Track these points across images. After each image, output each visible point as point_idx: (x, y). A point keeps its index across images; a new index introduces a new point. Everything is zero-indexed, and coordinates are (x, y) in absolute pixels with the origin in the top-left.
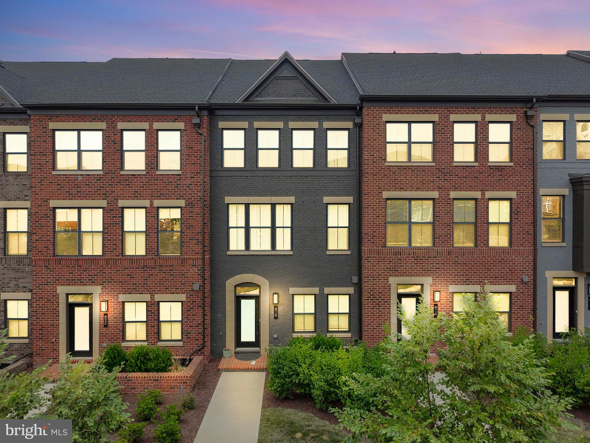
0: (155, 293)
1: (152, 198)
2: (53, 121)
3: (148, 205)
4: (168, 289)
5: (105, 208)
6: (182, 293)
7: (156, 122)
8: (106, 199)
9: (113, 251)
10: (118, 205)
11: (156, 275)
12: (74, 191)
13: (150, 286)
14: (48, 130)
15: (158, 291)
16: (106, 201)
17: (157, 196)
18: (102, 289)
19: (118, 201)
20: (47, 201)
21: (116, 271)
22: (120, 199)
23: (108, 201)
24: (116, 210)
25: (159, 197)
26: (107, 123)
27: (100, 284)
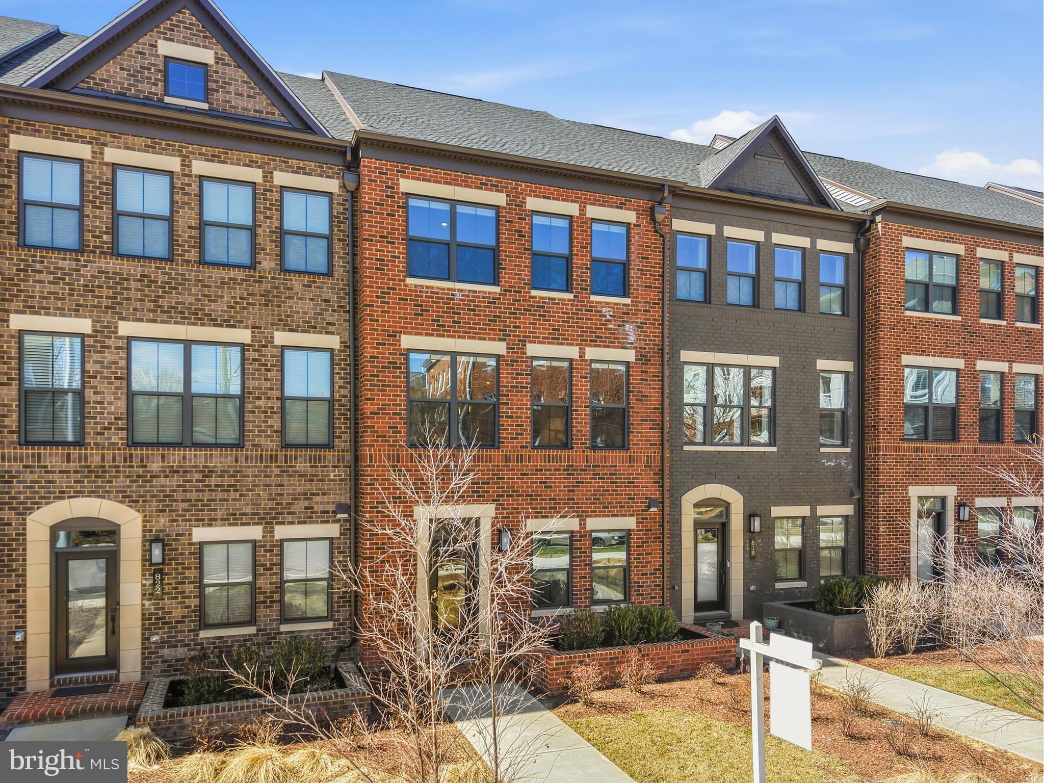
0: (586, 516)
1: (583, 343)
3: (576, 356)
4: (608, 507)
5: (503, 356)
6: (630, 515)
7: (591, 204)
8: (505, 340)
9: (517, 438)
10: (525, 353)
11: (588, 483)
12: (447, 321)
13: (578, 503)
14: (398, 193)
15: (592, 512)
16: (504, 343)
17: (591, 341)
18: (496, 509)
19: (525, 345)
20: (395, 336)
21: (522, 474)
22: (530, 342)
23: (508, 344)
24: (522, 361)
25: (594, 343)
26: (508, 196)
27: (493, 500)
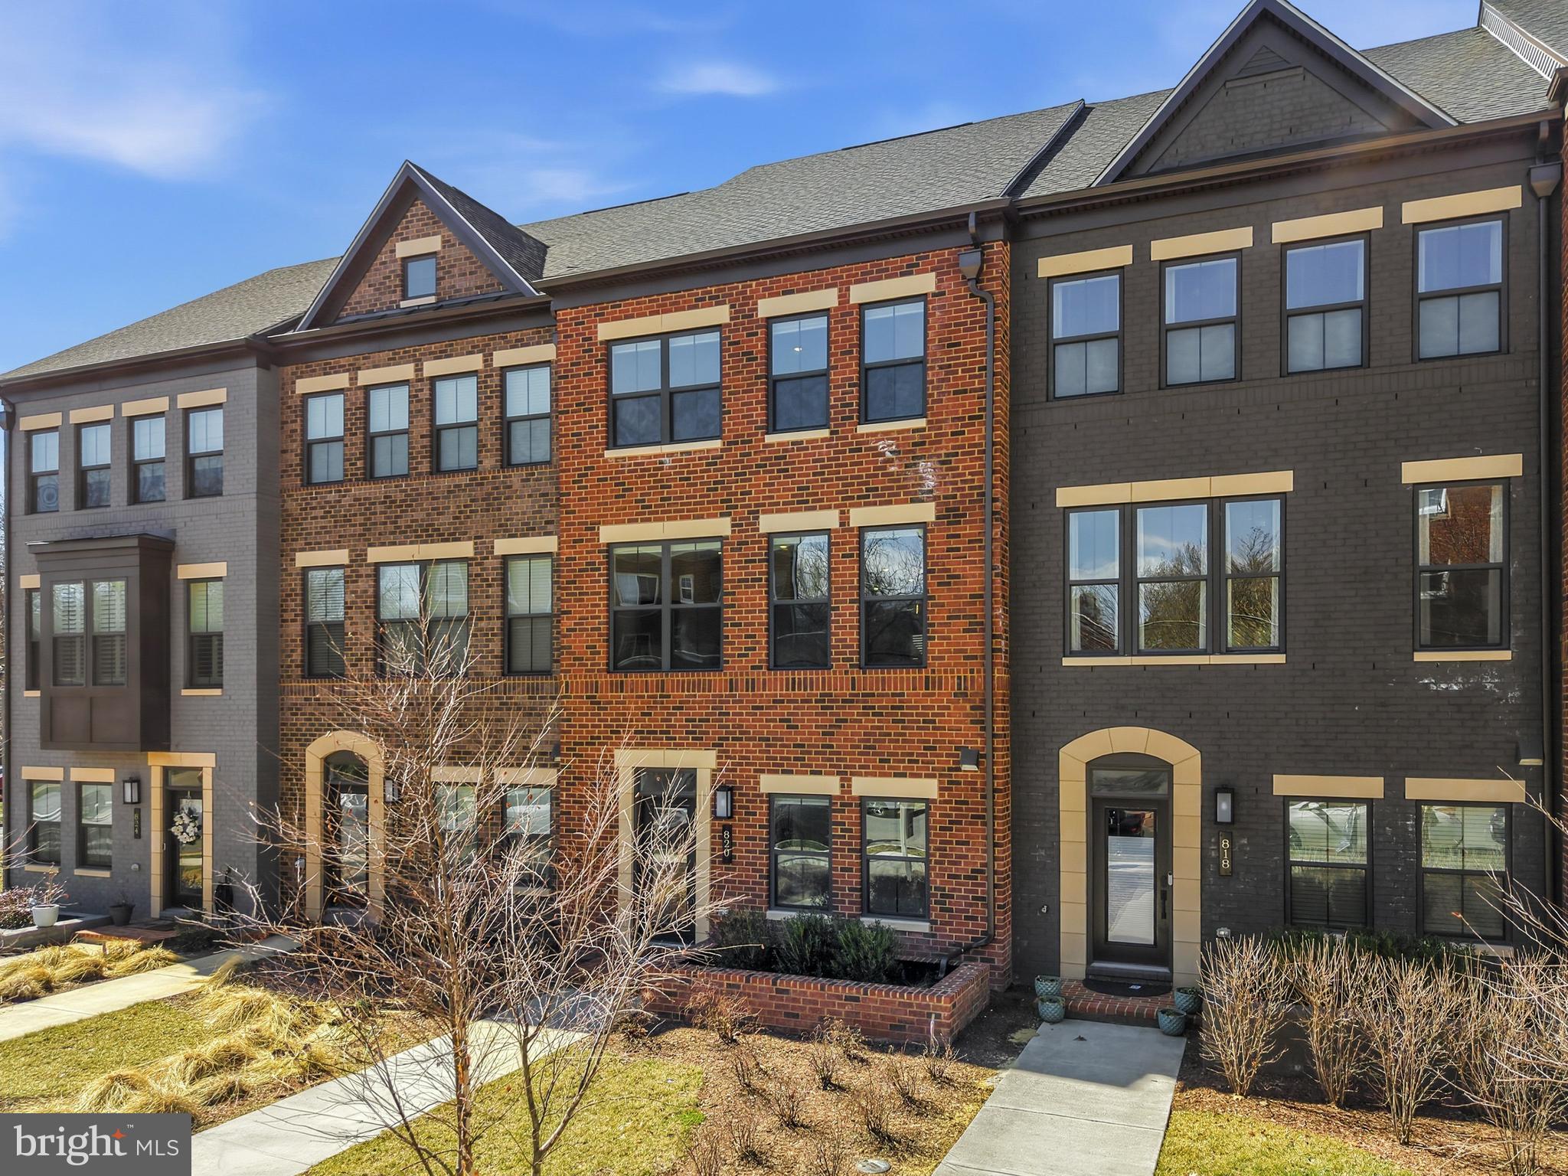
0: (852, 774)
1: (844, 504)
2: (607, 320)
3: (834, 524)
4: (888, 761)
5: (727, 538)
6: (927, 776)
7: (857, 282)
8: (729, 514)
9: (746, 655)
10: (758, 530)
11: (855, 721)
12: (653, 499)
13: (839, 753)
14: (596, 344)
15: (861, 767)
16: (728, 519)
17: (859, 497)
18: (719, 757)
19: (757, 518)
20: (593, 528)
21: (754, 708)
22: (765, 512)
23: (734, 519)
25: (864, 500)
26: (732, 307)
27: (714, 745)
